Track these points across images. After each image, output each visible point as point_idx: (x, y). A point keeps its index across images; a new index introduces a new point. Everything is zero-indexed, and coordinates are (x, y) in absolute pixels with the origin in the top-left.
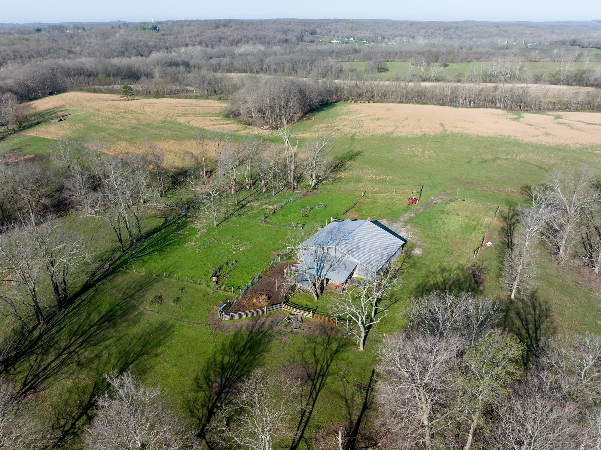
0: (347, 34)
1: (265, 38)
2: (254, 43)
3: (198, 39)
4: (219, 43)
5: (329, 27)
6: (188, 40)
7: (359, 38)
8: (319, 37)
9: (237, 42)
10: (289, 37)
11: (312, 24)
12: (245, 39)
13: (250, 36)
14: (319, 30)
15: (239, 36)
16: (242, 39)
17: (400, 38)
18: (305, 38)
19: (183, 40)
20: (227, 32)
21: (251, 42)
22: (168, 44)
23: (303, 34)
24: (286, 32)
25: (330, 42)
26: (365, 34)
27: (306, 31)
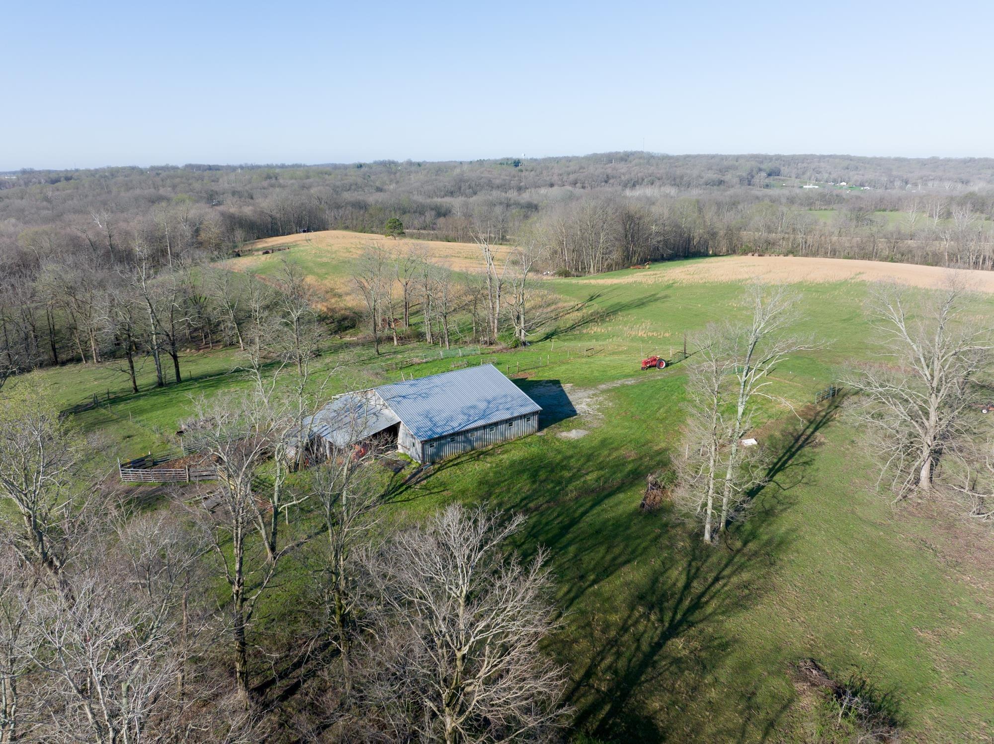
0: (834, 176)
1: (682, 177)
2: (663, 184)
3: (572, 177)
4: (603, 184)
5: (805, 165)
6: (555, 178)
7: (856, 181)
8: (783, 180)
9: (634, 184)
10: (728, 177)
11: (777, 160)
12: (650, 178)
13: (658, 175)
14: (784, 170)
15: (639, 175)
16: (643, 180)
17: (936, 183)
18: (756, 180)
19: (548, 179)
20: (622, 168)
21: (657, 183)
22: (522, 184)
23: (754, 172)
24: (723, 170)
25: (802, 187)
26: (870, 175)
27: (760, 170)
